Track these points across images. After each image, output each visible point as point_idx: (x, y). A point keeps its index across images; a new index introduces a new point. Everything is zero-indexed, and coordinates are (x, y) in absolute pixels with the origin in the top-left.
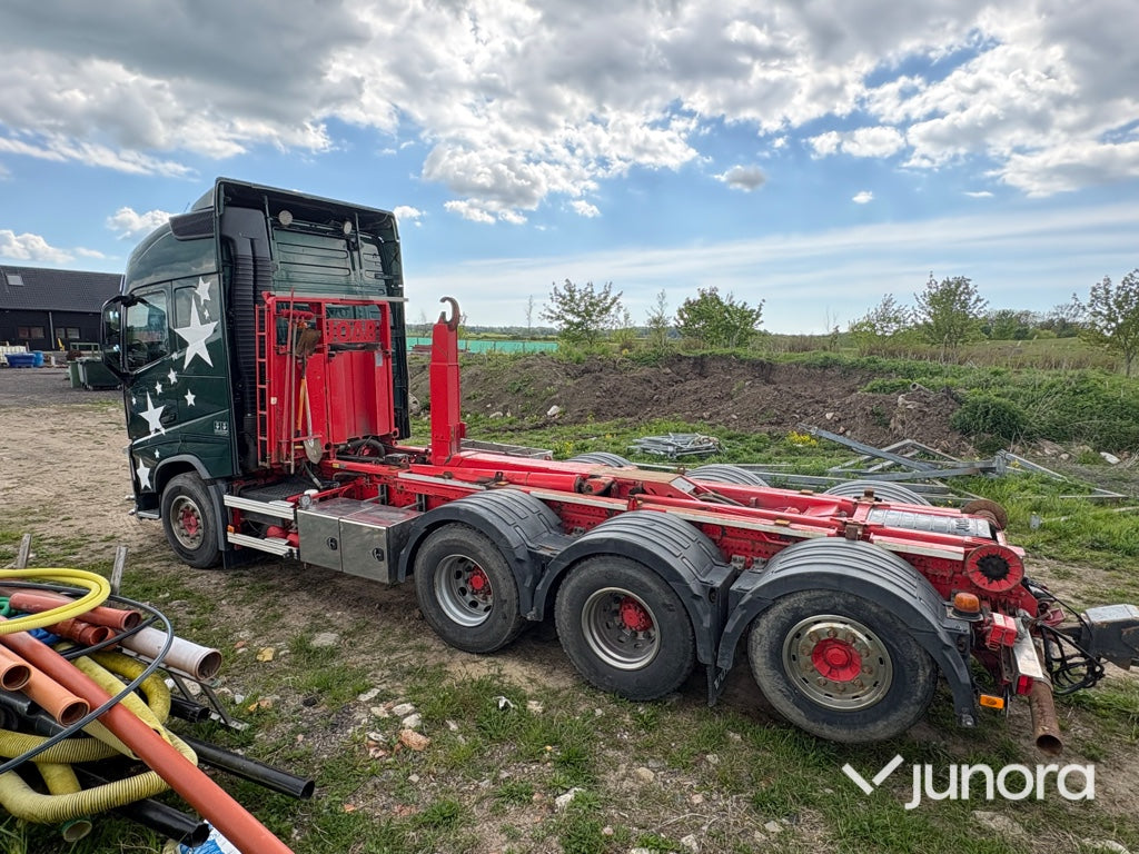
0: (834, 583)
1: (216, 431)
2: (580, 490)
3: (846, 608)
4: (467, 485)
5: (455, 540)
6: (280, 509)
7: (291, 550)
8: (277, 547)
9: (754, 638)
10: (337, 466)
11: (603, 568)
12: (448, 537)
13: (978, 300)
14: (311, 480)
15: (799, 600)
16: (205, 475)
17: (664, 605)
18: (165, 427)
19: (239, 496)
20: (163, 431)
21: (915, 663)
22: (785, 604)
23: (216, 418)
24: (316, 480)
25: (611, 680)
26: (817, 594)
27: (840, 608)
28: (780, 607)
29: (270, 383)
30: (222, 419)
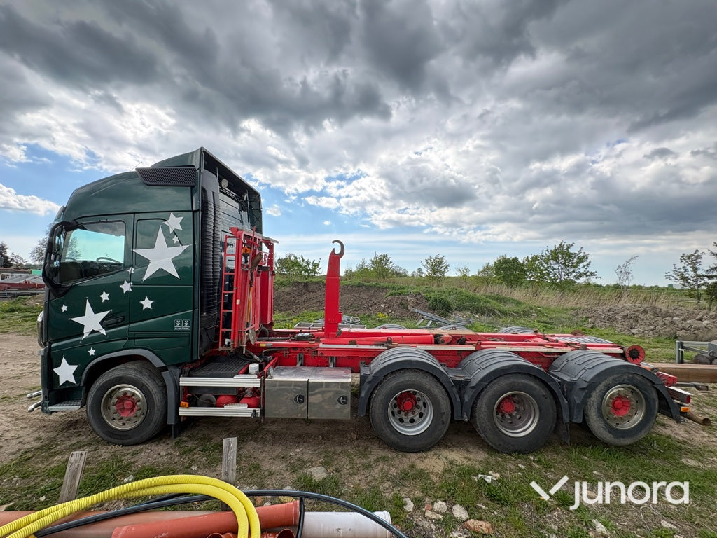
0: (625, 369)
1: (175, 328)
2: (436, 342)
3: (629, 380)
4: (374, 347)
5: (409, 381)
6: (249, 380)
7: (254, 411)
8: (242, 410)
9: (589, 403)
10: (264, 345)
11: (508, 382)
12: (402, 379)
13: (391, 263)
14: (252, 357)
15: (609, 380)
16: (158, 363)
17: (544, 396)
18: (106, 329)
19: (189, 376)
20: (104, 332)
21: (654, 399)
22: (604, 383)
23: (178, 318)
24: (255, 357)
25: (512, 445)
26: (616, 376)
27: (625, 381)
28: (601, 385)
29: (237, 290)
30: (183, 318)
